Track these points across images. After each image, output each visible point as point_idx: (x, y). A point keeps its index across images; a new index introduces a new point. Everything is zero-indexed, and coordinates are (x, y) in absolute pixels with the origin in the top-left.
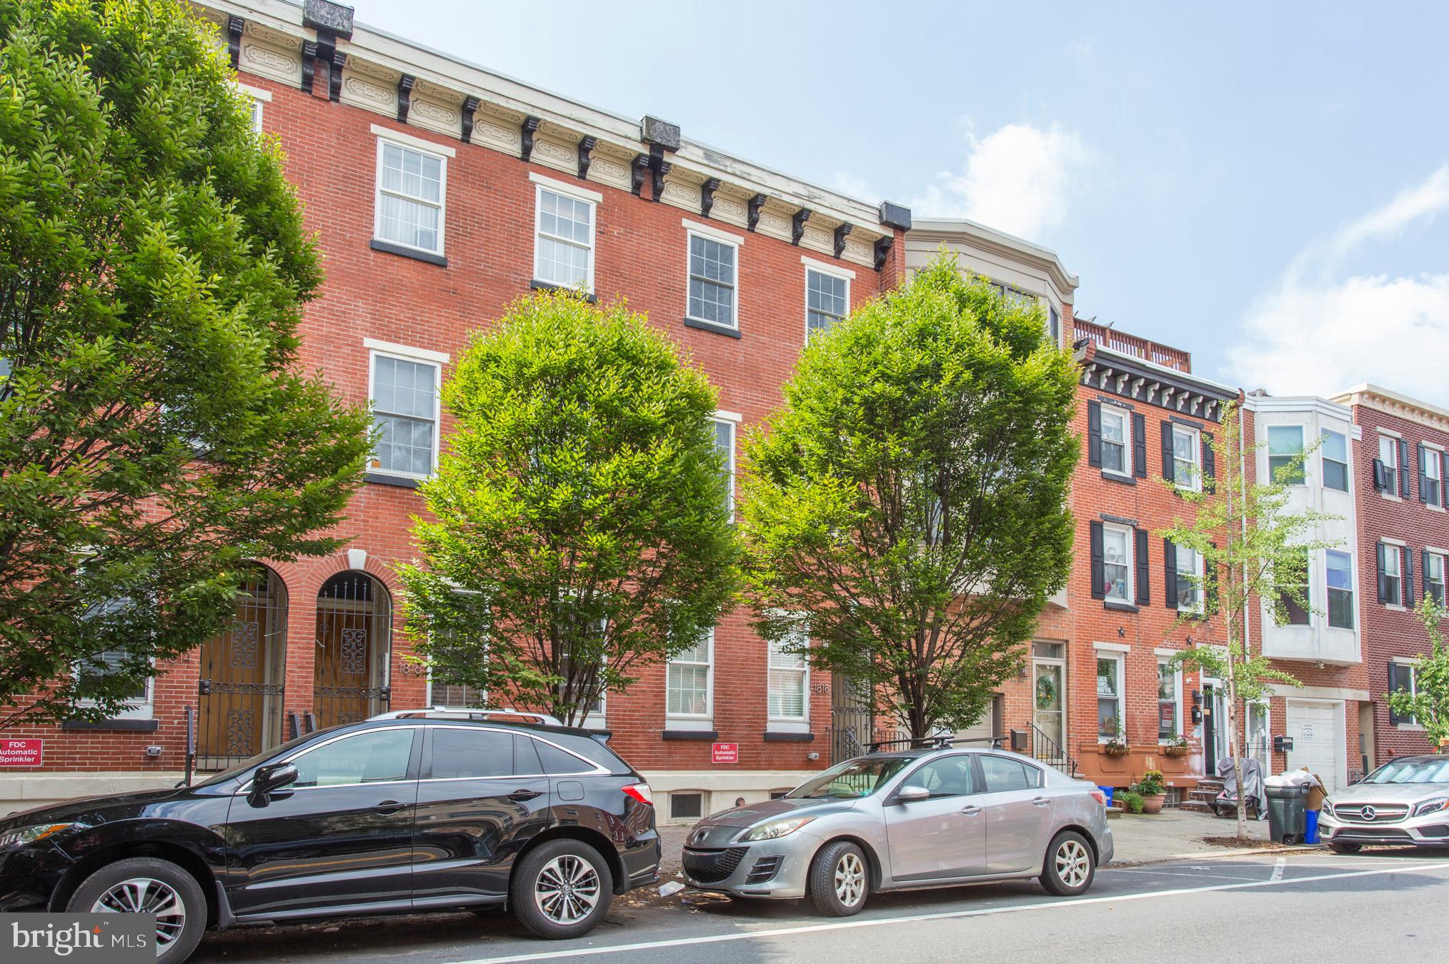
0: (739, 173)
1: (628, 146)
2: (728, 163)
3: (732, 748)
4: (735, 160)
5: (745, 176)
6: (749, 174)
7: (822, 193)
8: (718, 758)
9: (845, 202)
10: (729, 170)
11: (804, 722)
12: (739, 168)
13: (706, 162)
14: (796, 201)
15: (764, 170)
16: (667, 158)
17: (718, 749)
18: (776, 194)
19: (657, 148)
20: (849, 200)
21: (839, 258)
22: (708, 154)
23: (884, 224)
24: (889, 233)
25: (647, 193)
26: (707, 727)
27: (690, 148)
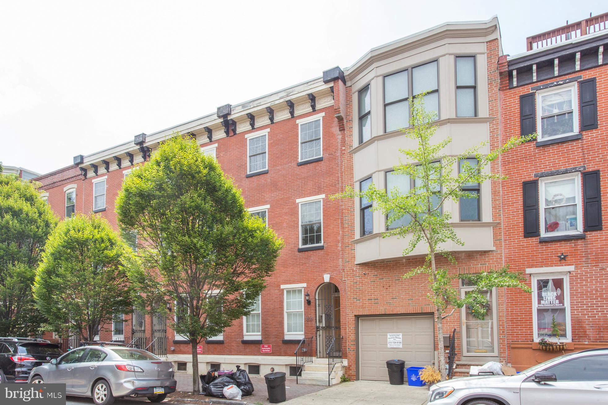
0: (255, 105)
1: (216, 123)
2: (251, 104)
3: (269, 347)
4: (254, 101)
5: (259, 105)
6: (260, 103)
7: (293, 89)
8: (263, 351)
9: (305, 85)
10: (252, 107)
11: (302, 335)
12: (255, 104)
13: (243, 110)
14: (282, 101)
15: (266, 97)
16: (229, 118)
17: (263, 347)
18: (273, 104)
19: (225, 116)
20: (308, 83)
21: (315, 111)
22: (243, 105)
23: (326, 82)
24: (331, 84)
25: (231, 133)
26: (259, 338)
27: (237, 108)
